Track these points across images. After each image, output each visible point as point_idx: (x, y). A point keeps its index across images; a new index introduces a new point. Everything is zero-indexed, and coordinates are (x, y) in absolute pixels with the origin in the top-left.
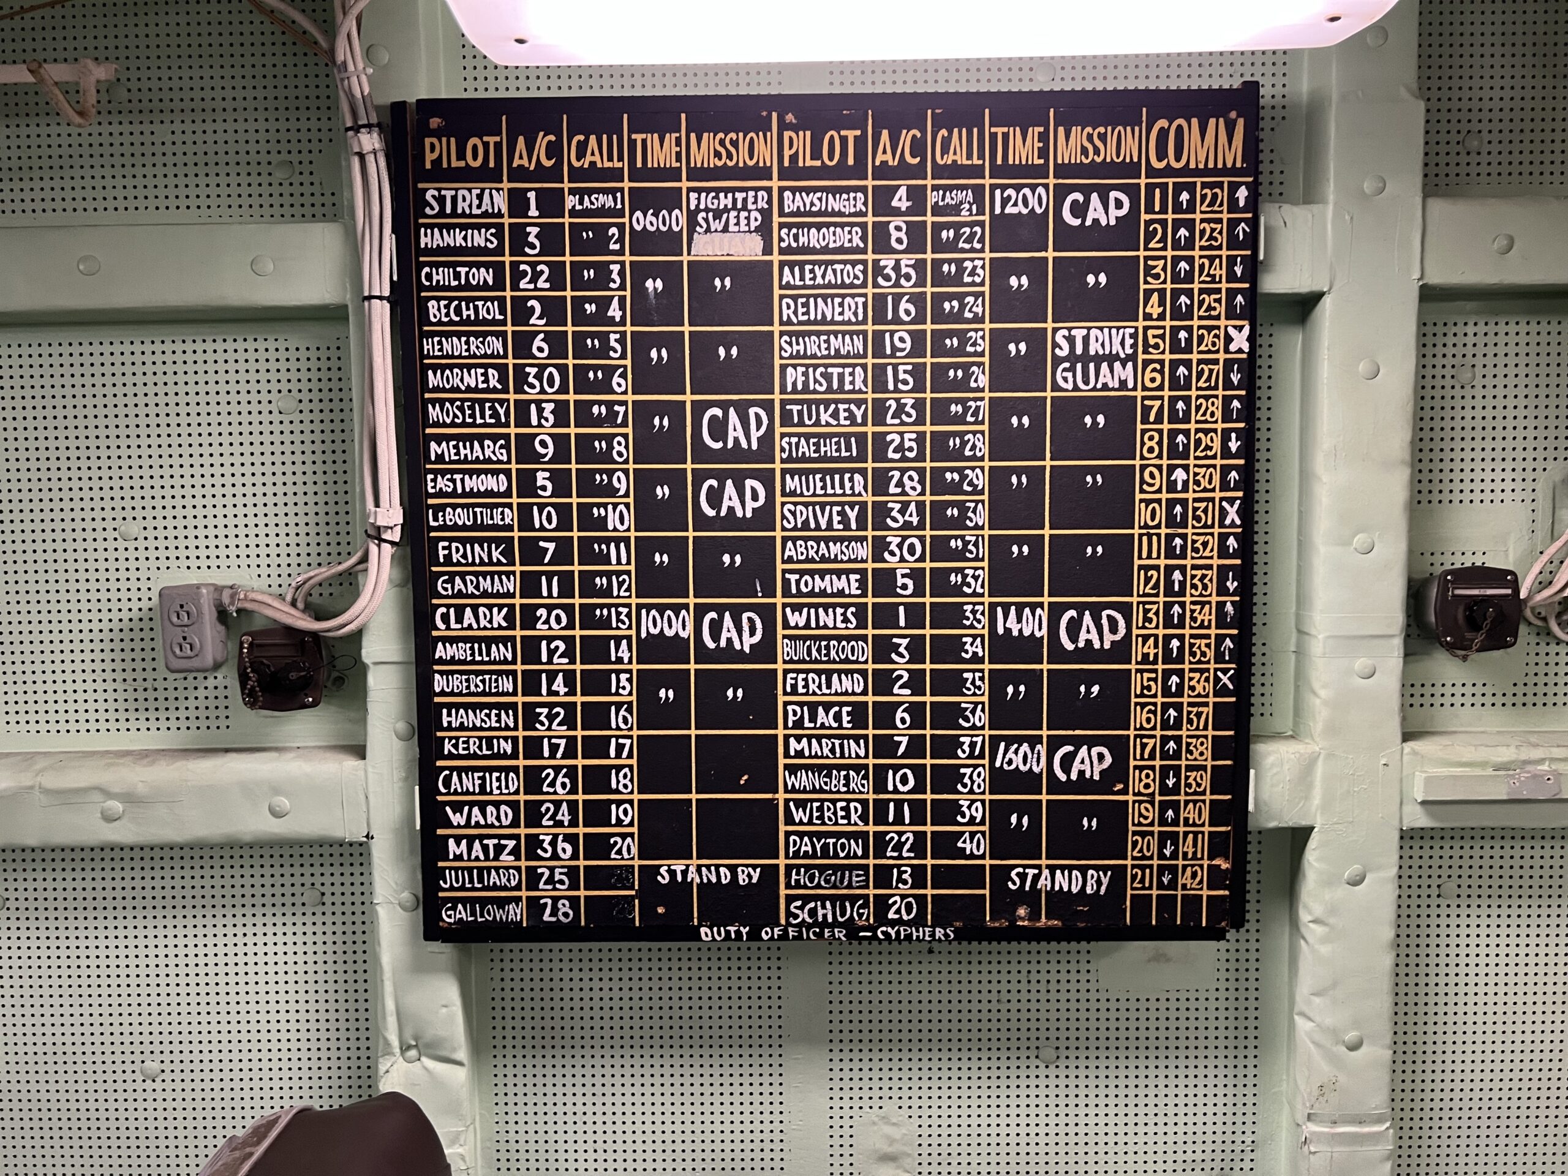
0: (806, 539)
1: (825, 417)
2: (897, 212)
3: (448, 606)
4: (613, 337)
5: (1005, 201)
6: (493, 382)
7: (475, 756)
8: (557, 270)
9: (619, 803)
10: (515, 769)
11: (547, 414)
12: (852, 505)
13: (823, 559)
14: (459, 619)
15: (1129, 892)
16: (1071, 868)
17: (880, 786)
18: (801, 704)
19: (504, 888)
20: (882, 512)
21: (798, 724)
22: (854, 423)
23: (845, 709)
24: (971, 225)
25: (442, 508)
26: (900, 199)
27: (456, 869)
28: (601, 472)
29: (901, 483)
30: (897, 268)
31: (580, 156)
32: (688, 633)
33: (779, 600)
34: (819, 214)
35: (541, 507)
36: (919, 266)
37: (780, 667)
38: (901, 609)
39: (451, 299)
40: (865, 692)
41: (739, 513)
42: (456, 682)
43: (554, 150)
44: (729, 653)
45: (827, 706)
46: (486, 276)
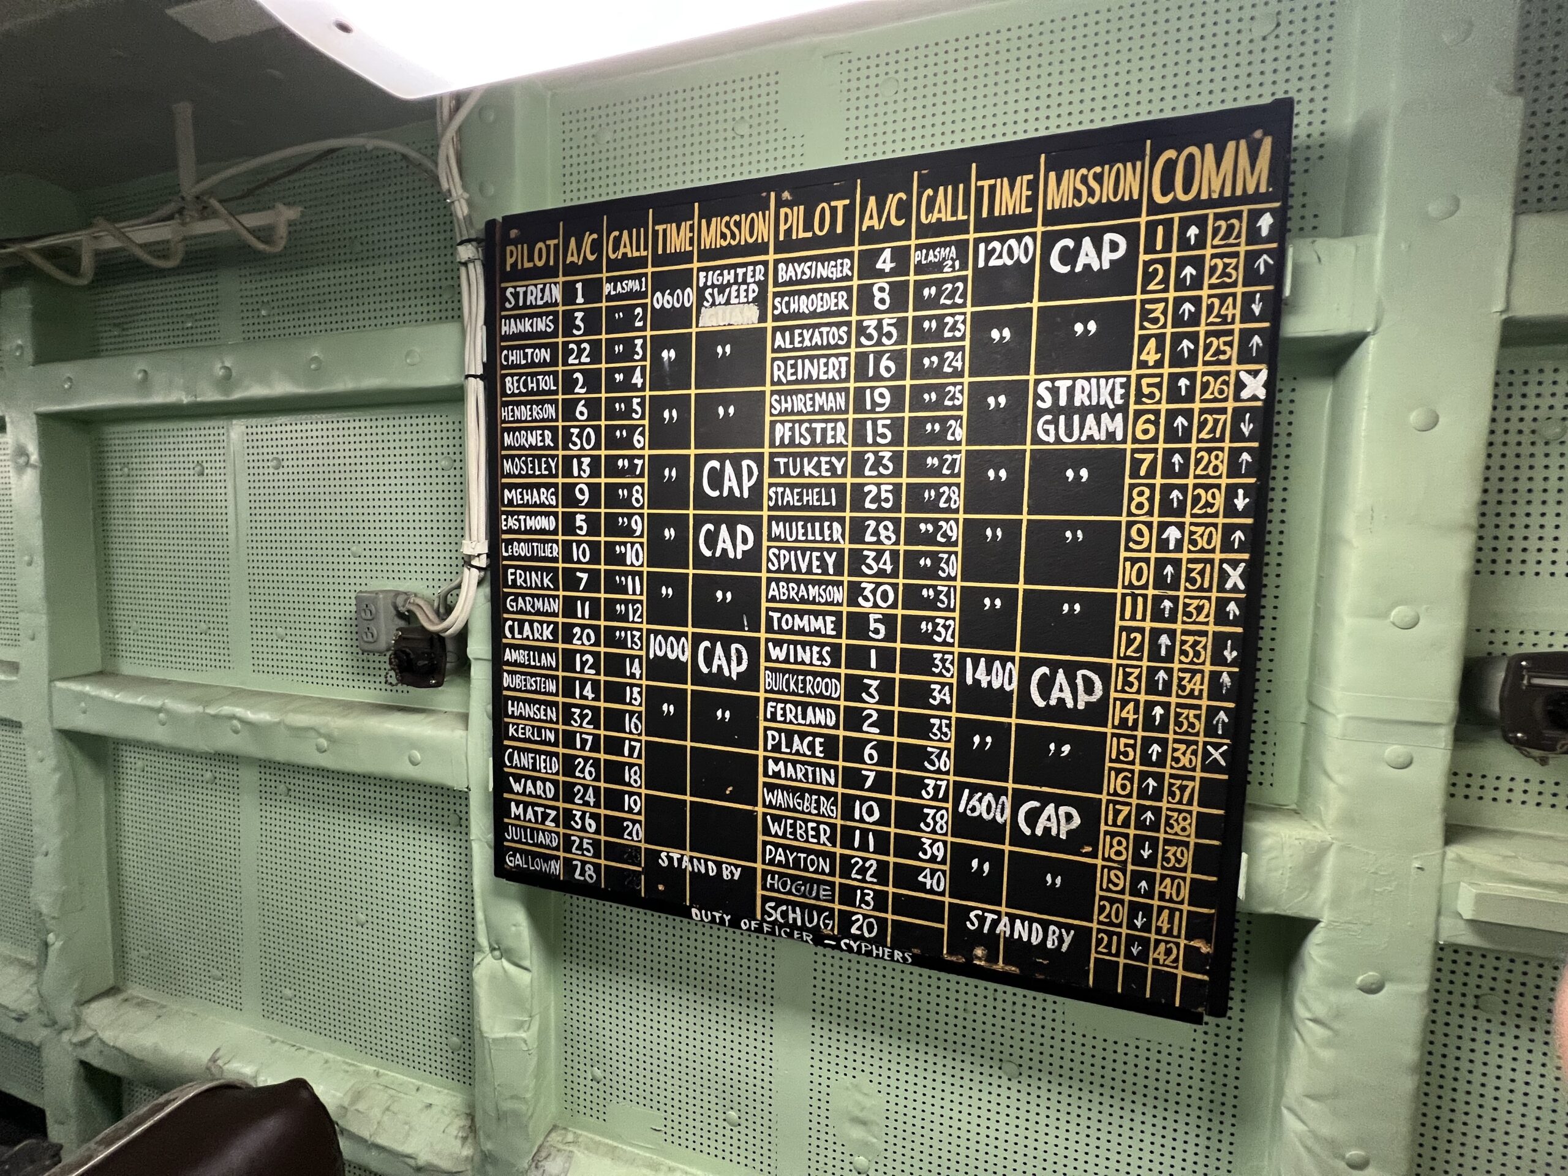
0: (788, 581)
1: (808, 469)
2: (881, 274)
3: (514, 620)
4: (635, 401)
5: (989, 254)
6: (548, 442)
7: (528, 741)
8: (595, 345)
9: (631, 794)
10: (556, 755)
11: (585, 466)
12: (830, 551)
13: (803, 601)
14: (521, 632)
15: (1093, 955)
16: (1032, 920)
17: (848, 814)
18: (779, 731)
19: (548, 847)
20: (858, 558)
21: (777, 748)
22: (834, 474)
23: (818, 740)
24: (953, 280)
25: (509, 542)
26: (885, 263)
27: (516, 826)
28: (623, 515)
29: (876, 533)
30: (879, 327)
31: (616, 249)
32: (686, 658)
33: (763, 635)
34: (810, 281)
35: (579, 543)
36: (901, 324)
37: (762, 695)
38: (873, 652)
39: (521, 375)
40: (836, 727)
41: (731, 555)
42: (518, 680)
43: (596, 247)
44: (719, 679)
45: (803, 735)
46: (544, 354)
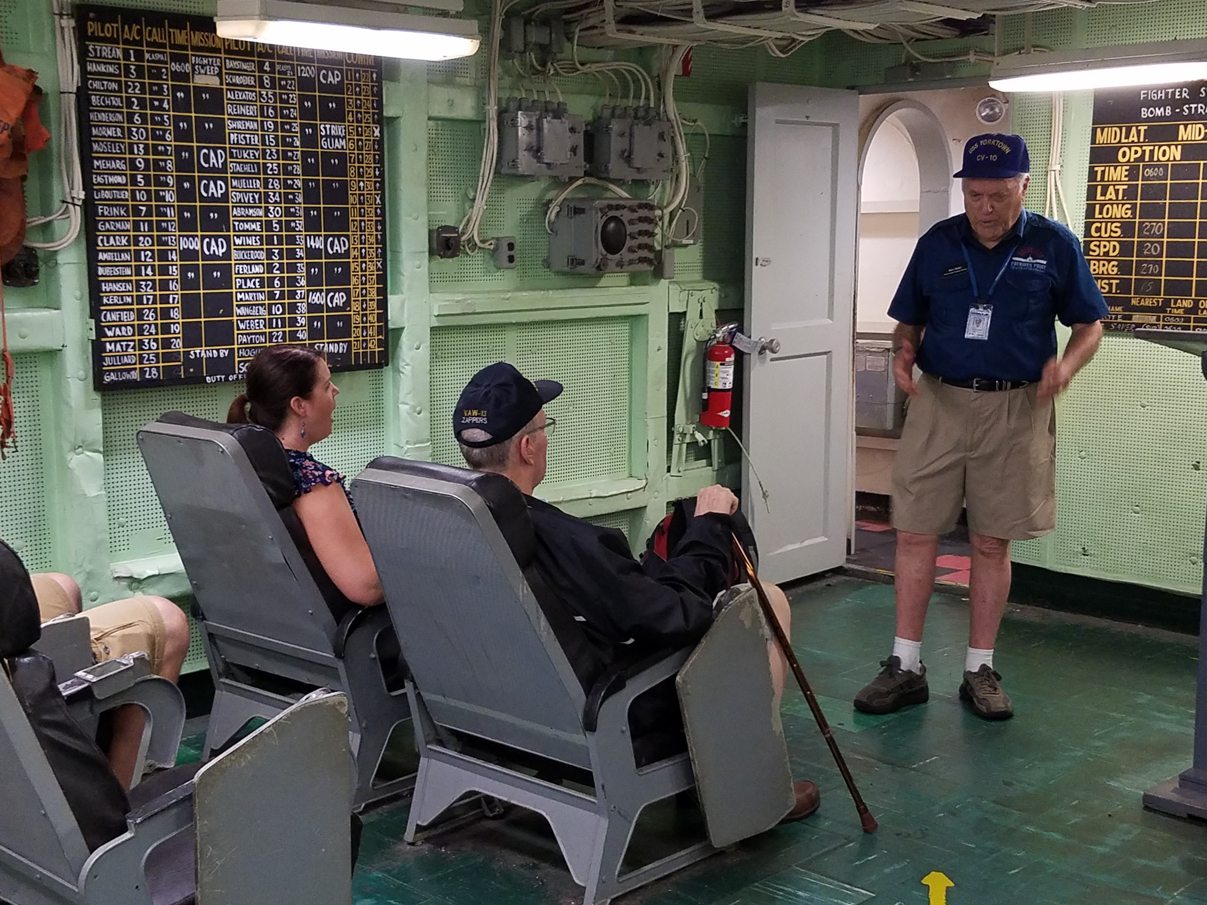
0: (240, 207)
1: (245, 155)
2: (266, 72)
3: (103, 236)
4: (166, 117)
5: (302, 70)
6: (119, 134)
7: (117, 304)
8: (143, 85)
9: (174, 323)
10: (132, 310)
11: (141, 149)
12: (256, 193)
13: (248, 216)
14: (108, 242)
15: (353, 351)
16: (334, 342)
17: (270, 313)
18: (241, 278)
19: (130, 364)
20: (267, 195)
21: (240, 287)
22: (255, 158)
23: (258, 280)
24: (291, 79)
25: (99, 191)
26: (267, 68)
27: (110, 356)
28: (163, 176)
29: (273, 185)
30: (267, 95)
31: (150, 36)
32: (198, 248)
33: (232, 233)
34: (238, 70)
35: (140, 191)
36: (274, 94)
37: (233, 262)
38: (275, 237)
39: (101, 95)
40: (263, 273)
41: (216, 195)
42: (108, 271)
43: (139, 32)
44: (214, 257)
45: (251, 279)
46: (114, 86)
